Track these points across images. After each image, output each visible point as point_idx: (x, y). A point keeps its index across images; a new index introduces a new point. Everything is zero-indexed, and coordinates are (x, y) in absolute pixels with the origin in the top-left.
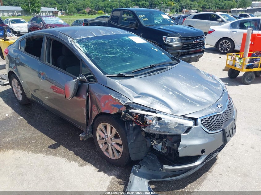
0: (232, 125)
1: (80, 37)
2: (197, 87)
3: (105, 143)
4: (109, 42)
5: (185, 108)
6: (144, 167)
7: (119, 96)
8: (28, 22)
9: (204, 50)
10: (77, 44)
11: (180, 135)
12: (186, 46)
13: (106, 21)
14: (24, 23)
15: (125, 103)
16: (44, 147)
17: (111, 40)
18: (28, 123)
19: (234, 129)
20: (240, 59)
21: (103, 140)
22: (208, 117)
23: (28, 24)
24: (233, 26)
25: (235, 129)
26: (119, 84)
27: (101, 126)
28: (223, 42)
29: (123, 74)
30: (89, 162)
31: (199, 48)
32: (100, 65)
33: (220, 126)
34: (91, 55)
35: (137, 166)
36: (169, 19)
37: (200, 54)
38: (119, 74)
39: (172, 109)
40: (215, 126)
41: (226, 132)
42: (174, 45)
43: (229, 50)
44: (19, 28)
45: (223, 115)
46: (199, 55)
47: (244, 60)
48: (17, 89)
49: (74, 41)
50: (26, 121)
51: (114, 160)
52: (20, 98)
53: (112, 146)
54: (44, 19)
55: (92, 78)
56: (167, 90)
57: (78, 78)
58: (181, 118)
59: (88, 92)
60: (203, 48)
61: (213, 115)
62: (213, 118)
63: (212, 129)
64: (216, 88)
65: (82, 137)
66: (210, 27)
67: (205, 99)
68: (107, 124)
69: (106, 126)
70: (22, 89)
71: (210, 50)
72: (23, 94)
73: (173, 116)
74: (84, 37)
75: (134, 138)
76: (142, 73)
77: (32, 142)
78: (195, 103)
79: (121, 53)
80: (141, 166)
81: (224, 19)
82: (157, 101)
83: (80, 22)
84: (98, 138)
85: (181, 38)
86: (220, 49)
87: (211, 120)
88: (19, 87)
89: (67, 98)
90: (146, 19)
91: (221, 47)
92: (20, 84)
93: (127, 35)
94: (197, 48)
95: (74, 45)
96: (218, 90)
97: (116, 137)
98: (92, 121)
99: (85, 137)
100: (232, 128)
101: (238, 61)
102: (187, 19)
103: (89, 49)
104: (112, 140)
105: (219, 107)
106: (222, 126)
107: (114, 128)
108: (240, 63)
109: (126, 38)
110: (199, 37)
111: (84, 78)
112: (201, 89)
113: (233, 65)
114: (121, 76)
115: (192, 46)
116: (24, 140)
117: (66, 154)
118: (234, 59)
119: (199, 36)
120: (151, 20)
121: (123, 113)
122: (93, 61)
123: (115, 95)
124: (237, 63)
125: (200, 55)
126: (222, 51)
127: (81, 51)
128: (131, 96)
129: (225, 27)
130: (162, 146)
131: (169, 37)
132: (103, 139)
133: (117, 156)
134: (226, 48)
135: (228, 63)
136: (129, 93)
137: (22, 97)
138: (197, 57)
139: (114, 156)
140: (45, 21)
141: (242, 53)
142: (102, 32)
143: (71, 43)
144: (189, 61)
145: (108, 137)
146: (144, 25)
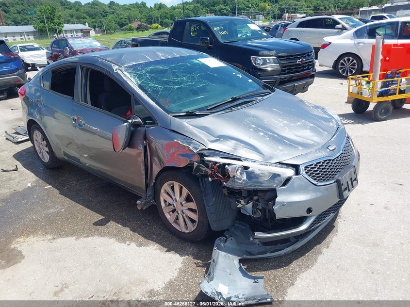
0: (350, 174)
1: (129, 63)
2: (299, 123)
3: (174, 211)
4: (170, 68)
5: (282, 153)
6: (232, 239)
7: (189, 141)
8: (47, 48)
9: (314, 73)
10: (126, 73)
11: (276, 189)
12: (287, 70)
13: (165, 39)
14: (39, 50)
15: (198, 150)
16: (86, 224)
17: (174, 65)
18: (61, 194)
19: (354, 180)
20: (368, 83)
21: (170, 207)
22: (314, 163)
23: (46, 51)
24: (358, 34)
25: (356, 179)
26: (188, 125)
27: (166, 187)
28: (345, 61)
29: (193, 112)
30: (152, 240)
31: (307, 71)
32: (161, 101)
33: (333, 175)
34: (147, 88)
35: (222, 238)
36: (259, 31)
37: (309, 80)
38: (187, 112)
39: (263, 155)
40: (326, 175)
41: (342, 184)
42: (269, 69)
43: (354, 71)
44: (33, 59)
45: (337, 160)
46: (307, 82)
47: (373, 84)
48: (41, 146)
49: (121, 69)
50: (56, 191)
51: (187, 233)
52: (46, 158)
53: (184, 213)
54: (70, 41)
55: (150, 119)
56: (256, 130)
57: (130, 121)
58: (276, 166)
59: (145, 140)
60: (313, 70)
61: (322, 160)
62: (321, 164)
63: (322, 179)
64: (327, 124)
65: (141, 204)
66: (324, 39)
67: (310, 140)
68: (174, 182)
69: (173, 186)
70: (48, 145)
71: (327, 74)
72: (51, 152)
73: (265, 163)
74: (135, 63)
75: (214, 199)
76: (219, 109)
77: (69, 218)
78: (297, 146)
79: (188, 82)
80: (227, 239)
81: (347, 26)
82: (242, 145)
83: (125, 43)
84: (163, 205)
85: (278, 57)
86: (340, 71)
87: (318, 167)
88: (45, 142)
89: (117, 151)
90: (224, 33)
91: (341, 68)
92: (45, 138)
93: (197, 57)
94: (303, 70)
95: (122, 75)
96: (331, 127)
97: (188, 199)
98: (154, 181)
99: (145, 205)
100: (351, 179)
101: (365, 87)
102: (289, 28)
103: (143, 78)
104: (182, 205)
105: (331, 149)
106: (336, 176)
107: (184, 187)
108: (368, 90)
109: (196, 61)
110: (306, 54)
111: (138, 120)
112: (304, 127)
113: (358, 94)
114: (190, 115)
115: (296, 68)
116: (57, 216)
117: (119, 231)
118: (359, 84)
119: (306, 52)
120: (233, 33)
121: (196, 164)
122: (149, 96)
123: (183, 141)
124: (363, 89)
125: (309, 82)
126: (344, 74)
127: (132, 82)
128: (206, 140)
129: (346, 38)
130: (253, 208)
131: (260, 57)
132: (170, 205)
133: (192, 228)
134: (350, 69)
135: (351, 91)
136: (202, 136)
137: (49, 157)
138: (304, 85)
139: (187, 228)
140: (72, 45)
141: (371, 74)
142: (160, 54)
143: (117, 73)
144: (294, 92)
145: (177, 201)
146: (222, 41)
